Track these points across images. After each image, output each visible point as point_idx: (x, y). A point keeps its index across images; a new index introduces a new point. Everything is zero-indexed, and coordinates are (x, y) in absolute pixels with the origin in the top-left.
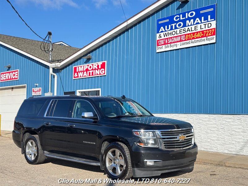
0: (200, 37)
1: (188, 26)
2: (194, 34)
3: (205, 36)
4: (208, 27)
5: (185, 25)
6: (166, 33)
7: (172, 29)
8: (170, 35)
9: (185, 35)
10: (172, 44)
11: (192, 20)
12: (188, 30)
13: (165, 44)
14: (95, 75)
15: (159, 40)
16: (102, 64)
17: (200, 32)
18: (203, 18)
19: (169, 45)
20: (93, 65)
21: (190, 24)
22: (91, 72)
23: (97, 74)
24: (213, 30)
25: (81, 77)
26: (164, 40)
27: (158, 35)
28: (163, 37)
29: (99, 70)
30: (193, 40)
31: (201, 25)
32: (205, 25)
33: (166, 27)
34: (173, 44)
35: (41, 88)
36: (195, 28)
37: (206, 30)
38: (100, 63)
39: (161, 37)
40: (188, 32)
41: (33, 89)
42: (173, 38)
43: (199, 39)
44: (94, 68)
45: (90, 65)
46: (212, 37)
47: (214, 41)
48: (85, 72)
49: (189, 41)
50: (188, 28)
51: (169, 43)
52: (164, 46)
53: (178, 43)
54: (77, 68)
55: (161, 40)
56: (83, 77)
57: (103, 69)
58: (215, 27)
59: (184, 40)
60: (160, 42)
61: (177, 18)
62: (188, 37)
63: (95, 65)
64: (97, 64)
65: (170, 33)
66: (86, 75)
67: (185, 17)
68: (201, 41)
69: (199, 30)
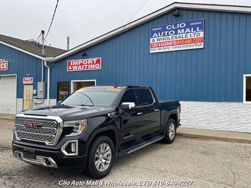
0: (190, 43)
1: (180, 34)
2: (184, 40)
3: (194, 43)
4: (197, 36)
5: (176, 33)
6: (159, 39)
7: (164, 35)
8: (163, 40)
9: (177, 41)
10: (164, 47)
11: (183, 30)
12: (180, 37)
13: (158, 47)
14: (90, 68)
15: (153, 43)
16: (97, 60)
17: (190, 39)
18: (192, 29)
19: (162, 48)
20: (88, 60)
21: (181, 33)
22: (86, 66)
23: (92, 68)
24: (202, 38)
25: (75, 69)
26: (157, 44)
27: (151, 39)
28: (156, 41)
29: (94, 65)
30: (184, 45)
31: (191, 34)
32: (194, 34)
33: (159, 33)
34: (166, 47)
35: (32, 78)
36: (186, 36)
37: (196, 38)
38: (95, 60)
39: (154, 41)
40: (180, 39)
41: (24, 79)
42: (165, 43)
43: (189, 45)
44: (89, 63)
45: (85, 60)
46: (200, 43)
47: (202, 47)
48: (80, 66)
49: (180, 46)
50: (180, 36)
51: (162, 46)
52: (157, 48)
53: (170, 47)
54: (71, 62)
55: (154, 43)
56: (77, 69)
57: (98, 64)
58: (203, 37)
59: (176, 44)
60: (153, 45)
61: (169, 27)
62: (180, 42)
63: (90, 61)
64: (92, 60)
65: (163, 38)
66: (81, 69)
67: (177, 27)
68: (190, 46)
69: (189, 37)
